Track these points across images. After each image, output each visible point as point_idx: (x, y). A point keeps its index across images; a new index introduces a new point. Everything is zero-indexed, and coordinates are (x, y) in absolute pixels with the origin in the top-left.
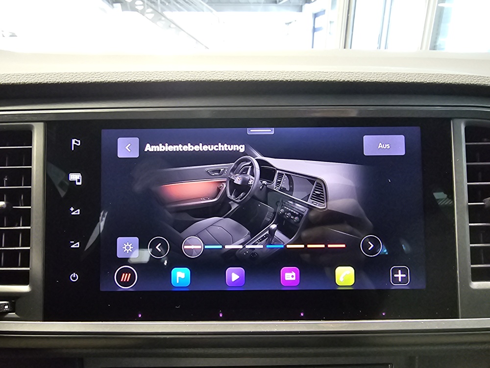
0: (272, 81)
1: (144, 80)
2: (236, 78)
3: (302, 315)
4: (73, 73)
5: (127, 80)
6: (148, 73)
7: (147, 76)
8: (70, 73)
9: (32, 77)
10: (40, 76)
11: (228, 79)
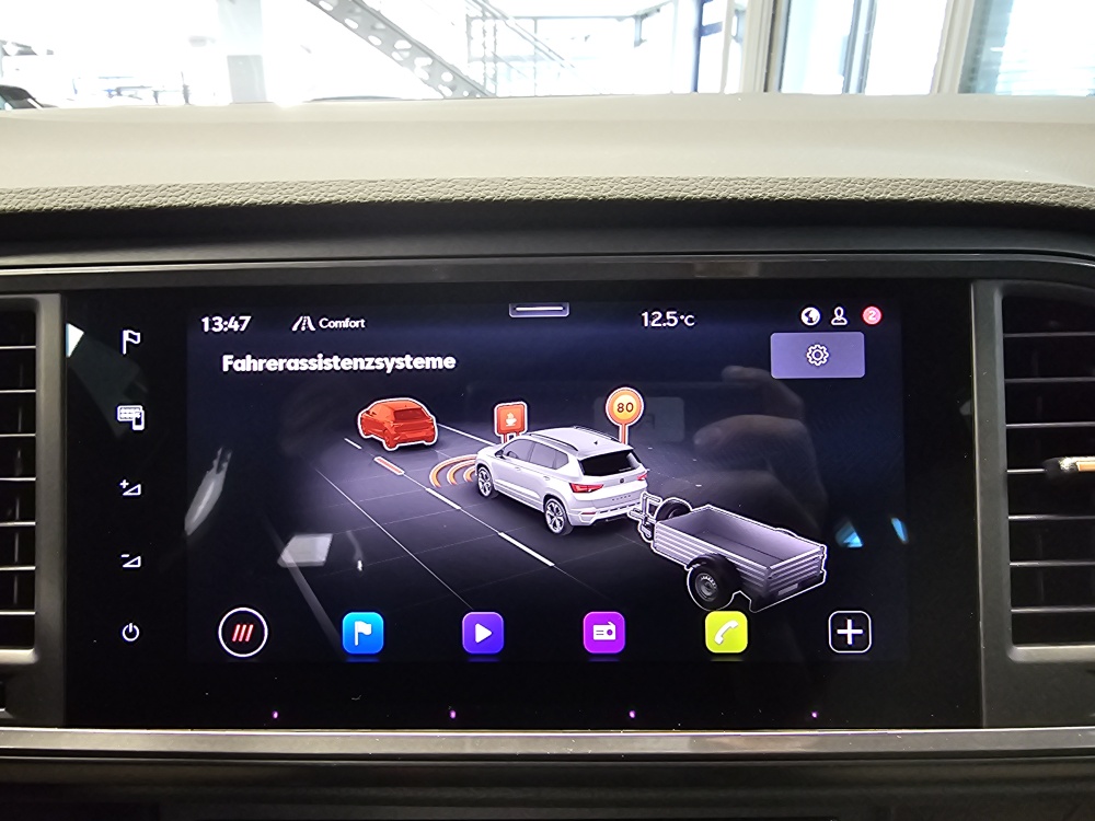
0: (561, 199)
1: (276, 201)
2: (482, 194)
3: (632, 715)
4: (120, 187)
5: (238, 201)
6: (285, 186)
7: (284, 192)
8: (114, 187)
9: (31, 196)
10: (47, 194)
11: (464, 197)
